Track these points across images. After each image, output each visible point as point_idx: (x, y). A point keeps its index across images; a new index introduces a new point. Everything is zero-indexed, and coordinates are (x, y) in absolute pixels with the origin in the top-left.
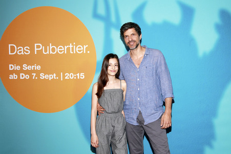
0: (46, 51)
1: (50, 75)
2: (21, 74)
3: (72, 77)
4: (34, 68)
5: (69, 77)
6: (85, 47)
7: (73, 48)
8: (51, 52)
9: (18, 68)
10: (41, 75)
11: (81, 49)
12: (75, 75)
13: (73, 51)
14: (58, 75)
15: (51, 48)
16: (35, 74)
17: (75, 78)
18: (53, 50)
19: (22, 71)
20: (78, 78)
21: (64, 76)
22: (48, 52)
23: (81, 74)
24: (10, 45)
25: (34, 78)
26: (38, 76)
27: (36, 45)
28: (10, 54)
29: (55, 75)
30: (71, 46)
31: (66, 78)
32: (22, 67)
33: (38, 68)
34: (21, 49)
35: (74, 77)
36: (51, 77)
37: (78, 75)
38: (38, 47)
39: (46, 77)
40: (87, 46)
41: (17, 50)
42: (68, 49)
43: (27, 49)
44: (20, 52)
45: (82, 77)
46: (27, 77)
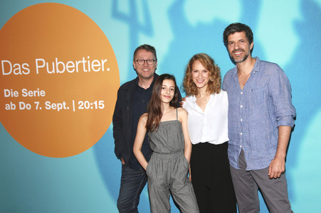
0: (51, 70)
1: (58, 104)
2: (20, 103)
3: (87, 106)
4: (37, 93)
5: (83, 106)
6: (103, 62)
7: (86, 64)
8: (58, 71)
9: (16, 94)
10: (46, 103)
11: (98, 65)
12: (92, 104)
13: (87, 68)
14: (69, 104)
15: (57, 64)
16: (38, 103)
17: (92, 108)
18: (61, 67)
19: (21, 98)
20: (96, 108)
21: (77, 106)
22: (54, 71)
23: (100, 102)
24: (3, 61)
25: (37, 108)
26: (42, 105)
27: (37, 60)
28: (4, 74)
29: (64, 104)
30: (84, 61)
31: (80, 108)
32: (20, 93)
33: (42, 93)
34: (17, 67)
35: (91, 106)
36: (60, 106)
37: (96, 103)
38: (40, 64)
39: (54, 106)
40: (106, 60)
41: (13, 69)
42: (81, 65)
43: (25, 66)
44: (17, 71)
45: (101, 106)
46: (28, 107)
